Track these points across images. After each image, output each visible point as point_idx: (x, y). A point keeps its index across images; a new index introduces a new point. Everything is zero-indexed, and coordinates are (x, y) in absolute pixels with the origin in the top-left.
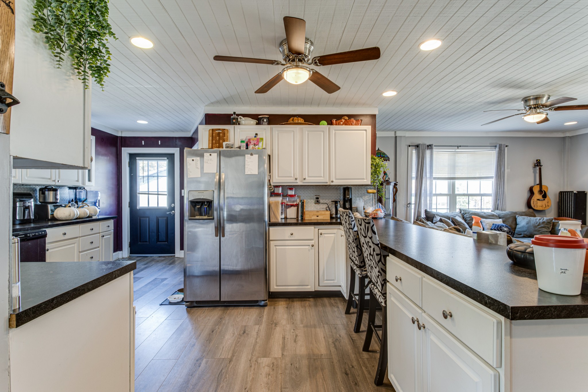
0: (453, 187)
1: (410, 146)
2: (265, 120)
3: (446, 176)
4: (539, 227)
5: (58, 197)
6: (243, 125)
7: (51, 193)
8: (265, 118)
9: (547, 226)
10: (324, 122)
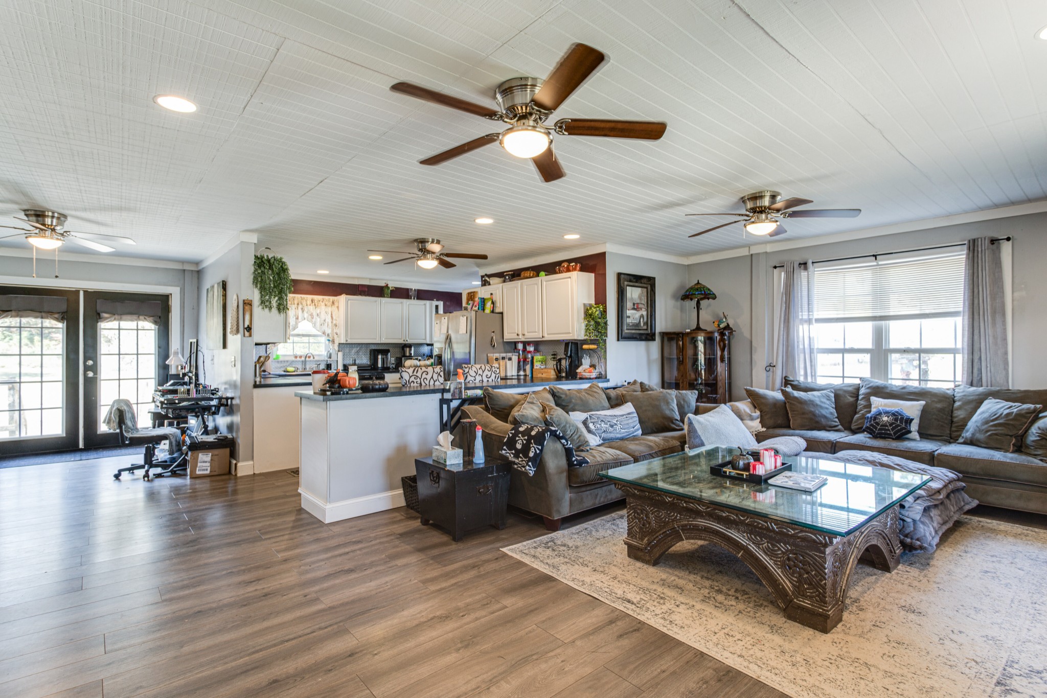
0: (879, 336)
1: (775, 267)
2: (507, 277)
3: (869, 314)
4: (992, 423)
5: (412, 352)
6: (493, 285)
7: (408, 349)
8: (509, 274)
9: (1011, 422)
10: (542, 273)
